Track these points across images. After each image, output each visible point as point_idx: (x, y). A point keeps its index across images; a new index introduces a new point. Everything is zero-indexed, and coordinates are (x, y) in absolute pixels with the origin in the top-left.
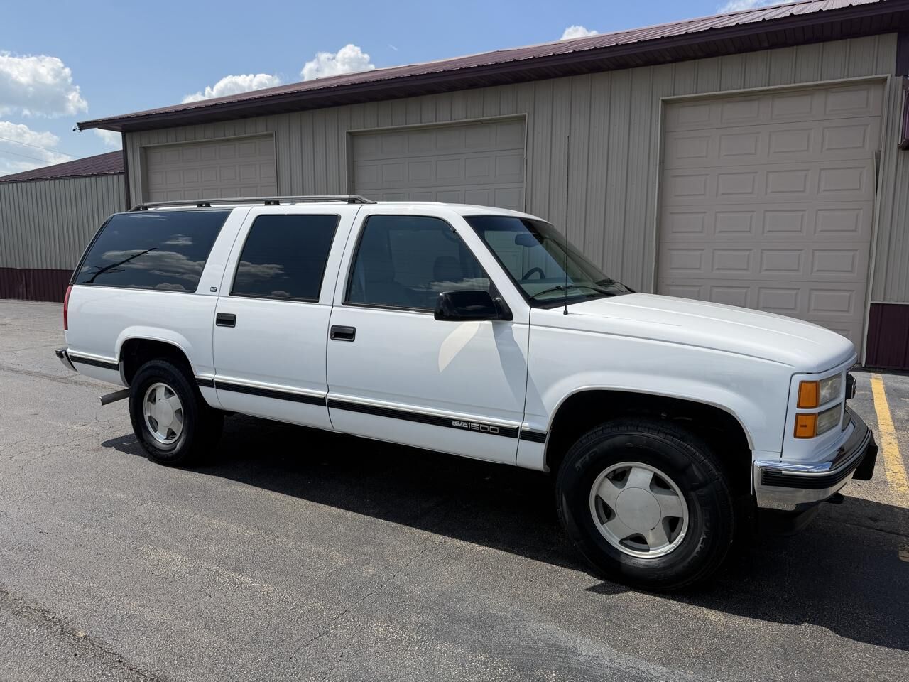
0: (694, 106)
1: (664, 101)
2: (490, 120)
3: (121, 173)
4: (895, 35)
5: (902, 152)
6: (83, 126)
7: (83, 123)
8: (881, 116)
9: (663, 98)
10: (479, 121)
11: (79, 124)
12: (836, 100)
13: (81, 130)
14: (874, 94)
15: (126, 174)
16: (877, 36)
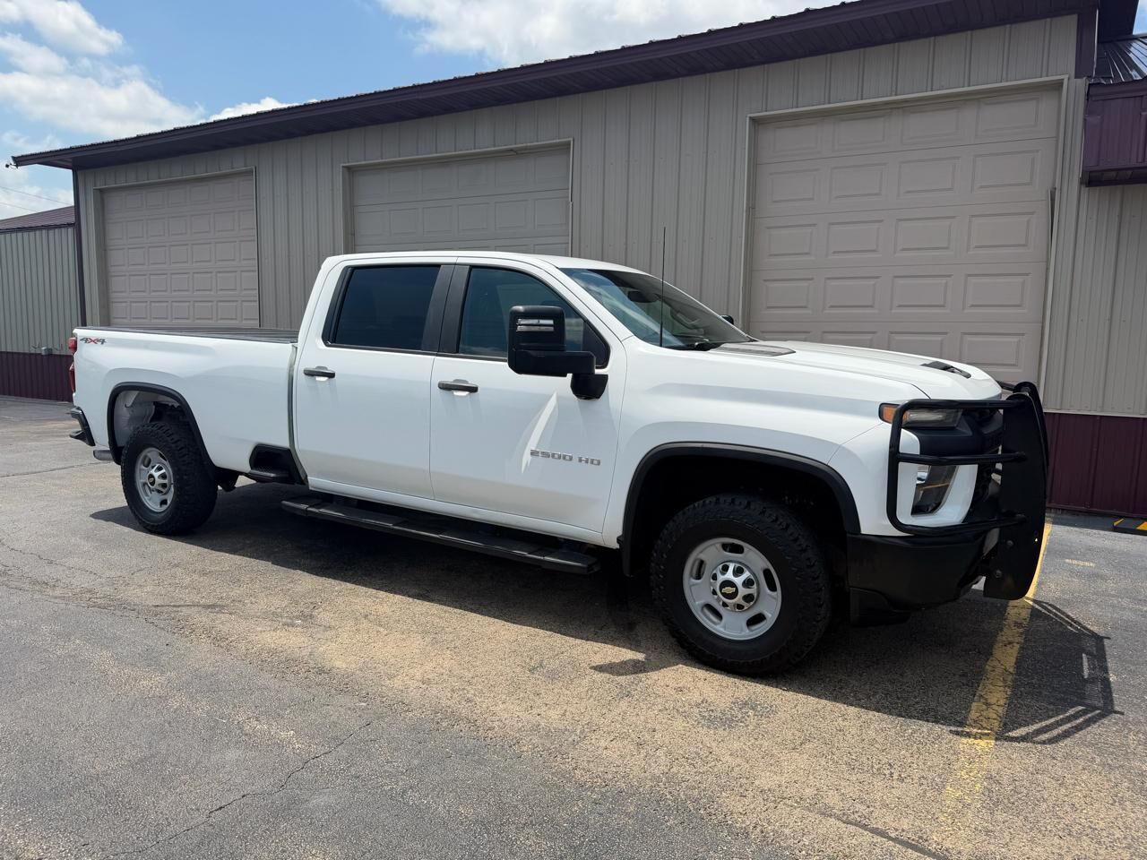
0: (797, 126)
1: (753, 120)
2: (525, 148)
3: (69, 225)
4: (1075, 17)
5: (1085, 190)
6: (20, 161)
7: (19, 157)
8: (1057, 137)
9: (752, 115)
10: (511, 150)
11: (14, 158)
12: (994, 115)
13: (17, 166)
14: (1047, 106)
15: (76, 226)
16: (1048, 20)
